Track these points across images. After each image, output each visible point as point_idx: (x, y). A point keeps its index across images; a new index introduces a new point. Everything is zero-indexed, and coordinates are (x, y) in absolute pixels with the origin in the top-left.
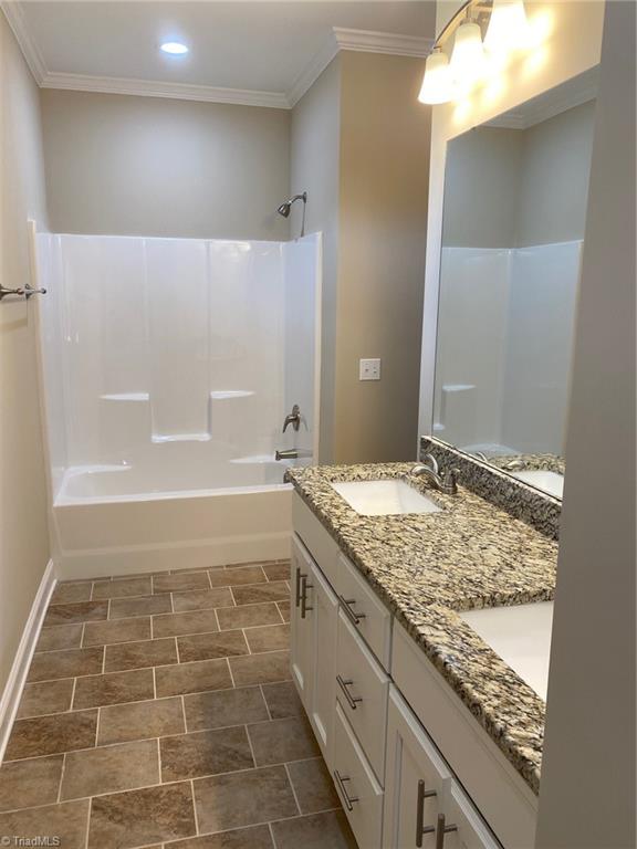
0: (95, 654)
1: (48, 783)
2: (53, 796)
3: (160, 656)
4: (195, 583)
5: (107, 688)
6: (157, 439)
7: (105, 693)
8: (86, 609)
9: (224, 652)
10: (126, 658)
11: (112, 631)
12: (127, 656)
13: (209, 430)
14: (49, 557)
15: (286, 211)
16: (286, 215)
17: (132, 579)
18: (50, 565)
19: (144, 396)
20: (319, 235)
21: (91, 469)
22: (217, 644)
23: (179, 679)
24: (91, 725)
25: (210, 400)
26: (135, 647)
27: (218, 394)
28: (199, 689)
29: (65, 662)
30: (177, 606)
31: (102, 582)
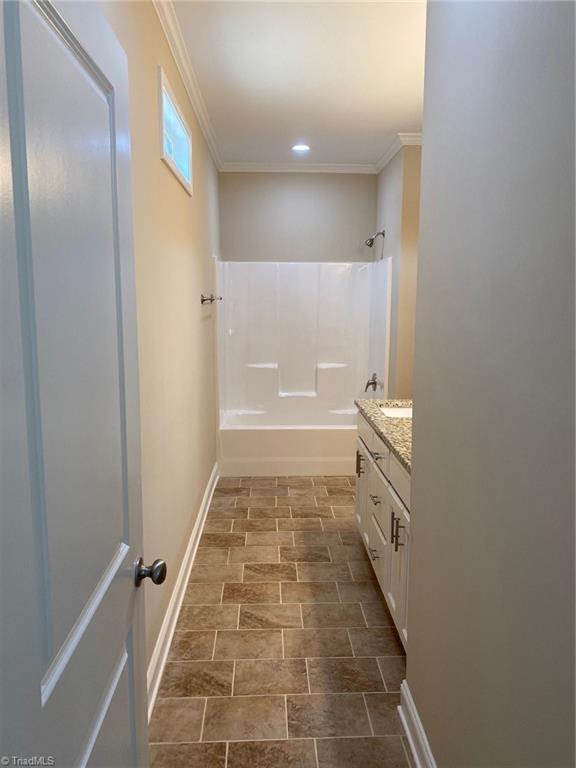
0: (244, 511)
1: (222, 557)
2: (225, 561)
3: (281, 514)
4: (304, 484)
5: (251, 525)
6: (283, 394)
7: (250, 527)
8: (237, 491)
9: (319, 516)
10: (261, 514)
11: (252, 501)
12: (261, 512)
13: (316, 391)
14: (215, 461)
15: (371, 243)
16: (371, 246)
17: (265, 479)
18: (216, 465)
19: (276, 366)
20: (390, 259)
21: (240, 412)
22: (315, 512)
23: (292, 525)
24: (243, 539)
25: (317, 369)
26: (266, 509)
27: (323, 366)
28: (301, 530)
29: (226, 513)
30: (291, 493)
31: (246, 479)
